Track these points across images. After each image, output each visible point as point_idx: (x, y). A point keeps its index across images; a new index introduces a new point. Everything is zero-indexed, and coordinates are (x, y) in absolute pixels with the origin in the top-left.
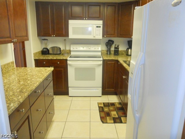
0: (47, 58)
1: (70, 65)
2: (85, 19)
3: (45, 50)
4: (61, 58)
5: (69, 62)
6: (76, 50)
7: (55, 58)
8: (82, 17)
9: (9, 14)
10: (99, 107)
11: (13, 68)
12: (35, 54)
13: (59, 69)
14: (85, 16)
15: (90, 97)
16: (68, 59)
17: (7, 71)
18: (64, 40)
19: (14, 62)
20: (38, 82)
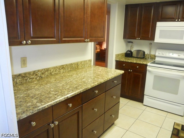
0: (127, 61)
1: (149, 71)
2: (177, 20)
3: (128, 52)
4: (141, 63)
5: (149, 67)
6: (162, 55)
7: (135, 62)
8: (174, 18)
9: (85, 16)
10: (174, 128)
11: (90, 65)
12: (117, 56)
13: (137, 74)
14: (177, 17)
15: (167, 113)
16: (149, 64)
17: (82, 67)
18: (150, 43)
19: (91, 60)
20: (97, 82)
